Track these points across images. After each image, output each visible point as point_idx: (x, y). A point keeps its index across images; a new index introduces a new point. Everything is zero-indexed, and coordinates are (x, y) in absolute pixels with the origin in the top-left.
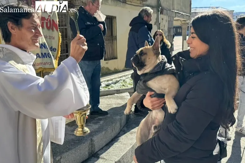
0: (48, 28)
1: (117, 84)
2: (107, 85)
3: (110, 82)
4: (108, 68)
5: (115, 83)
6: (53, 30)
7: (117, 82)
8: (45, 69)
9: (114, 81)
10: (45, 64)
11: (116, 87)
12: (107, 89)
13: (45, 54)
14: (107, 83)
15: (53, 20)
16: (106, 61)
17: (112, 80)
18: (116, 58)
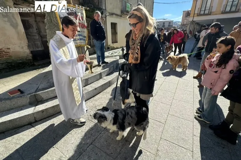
0: (82, 28)
1: (116, 53)
2: (112, 54)
3: (113, 52)
4: (113, 47)
5: (115, 53)
6: (84, 28)
7: (116, 52)
8: (81, 45)
9: (115, 52)
10: (81, 43)
11: (115, 54)
12: (111, 55)
13: (81, 39)
14: (112, 53)
15: (84, 24)
16: (113, 44)
17: (114, 52)
18: (117, 42)
